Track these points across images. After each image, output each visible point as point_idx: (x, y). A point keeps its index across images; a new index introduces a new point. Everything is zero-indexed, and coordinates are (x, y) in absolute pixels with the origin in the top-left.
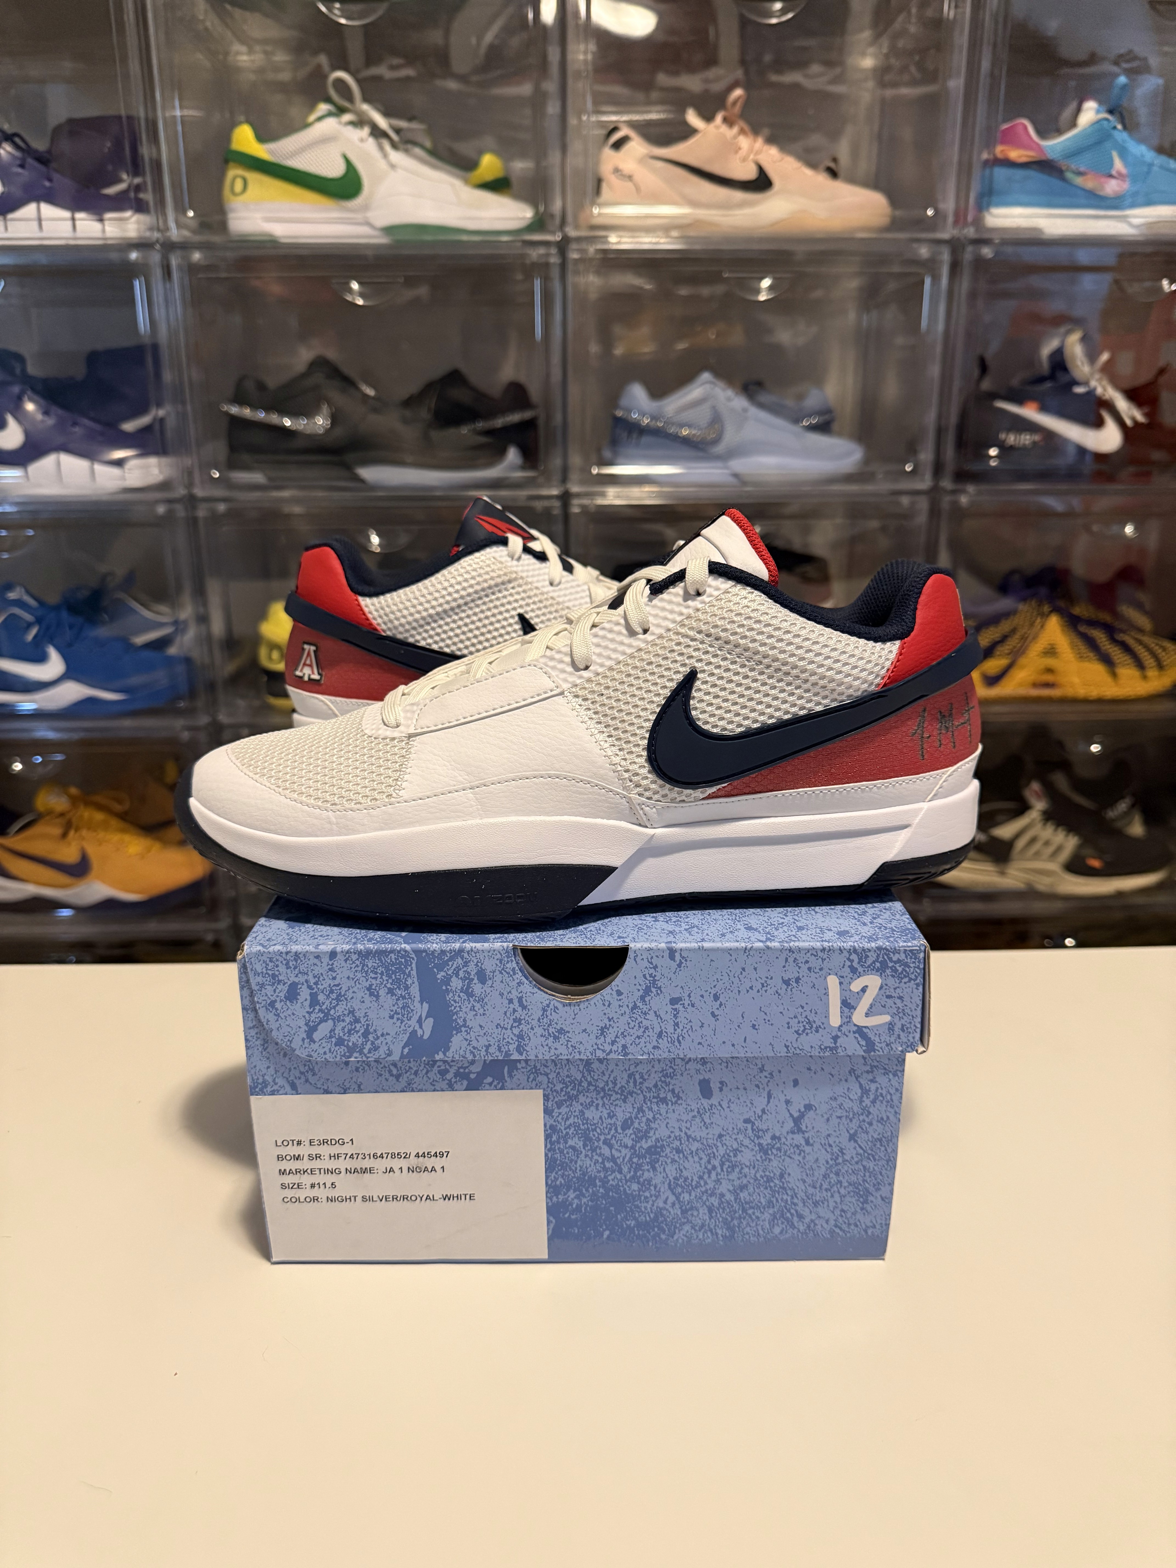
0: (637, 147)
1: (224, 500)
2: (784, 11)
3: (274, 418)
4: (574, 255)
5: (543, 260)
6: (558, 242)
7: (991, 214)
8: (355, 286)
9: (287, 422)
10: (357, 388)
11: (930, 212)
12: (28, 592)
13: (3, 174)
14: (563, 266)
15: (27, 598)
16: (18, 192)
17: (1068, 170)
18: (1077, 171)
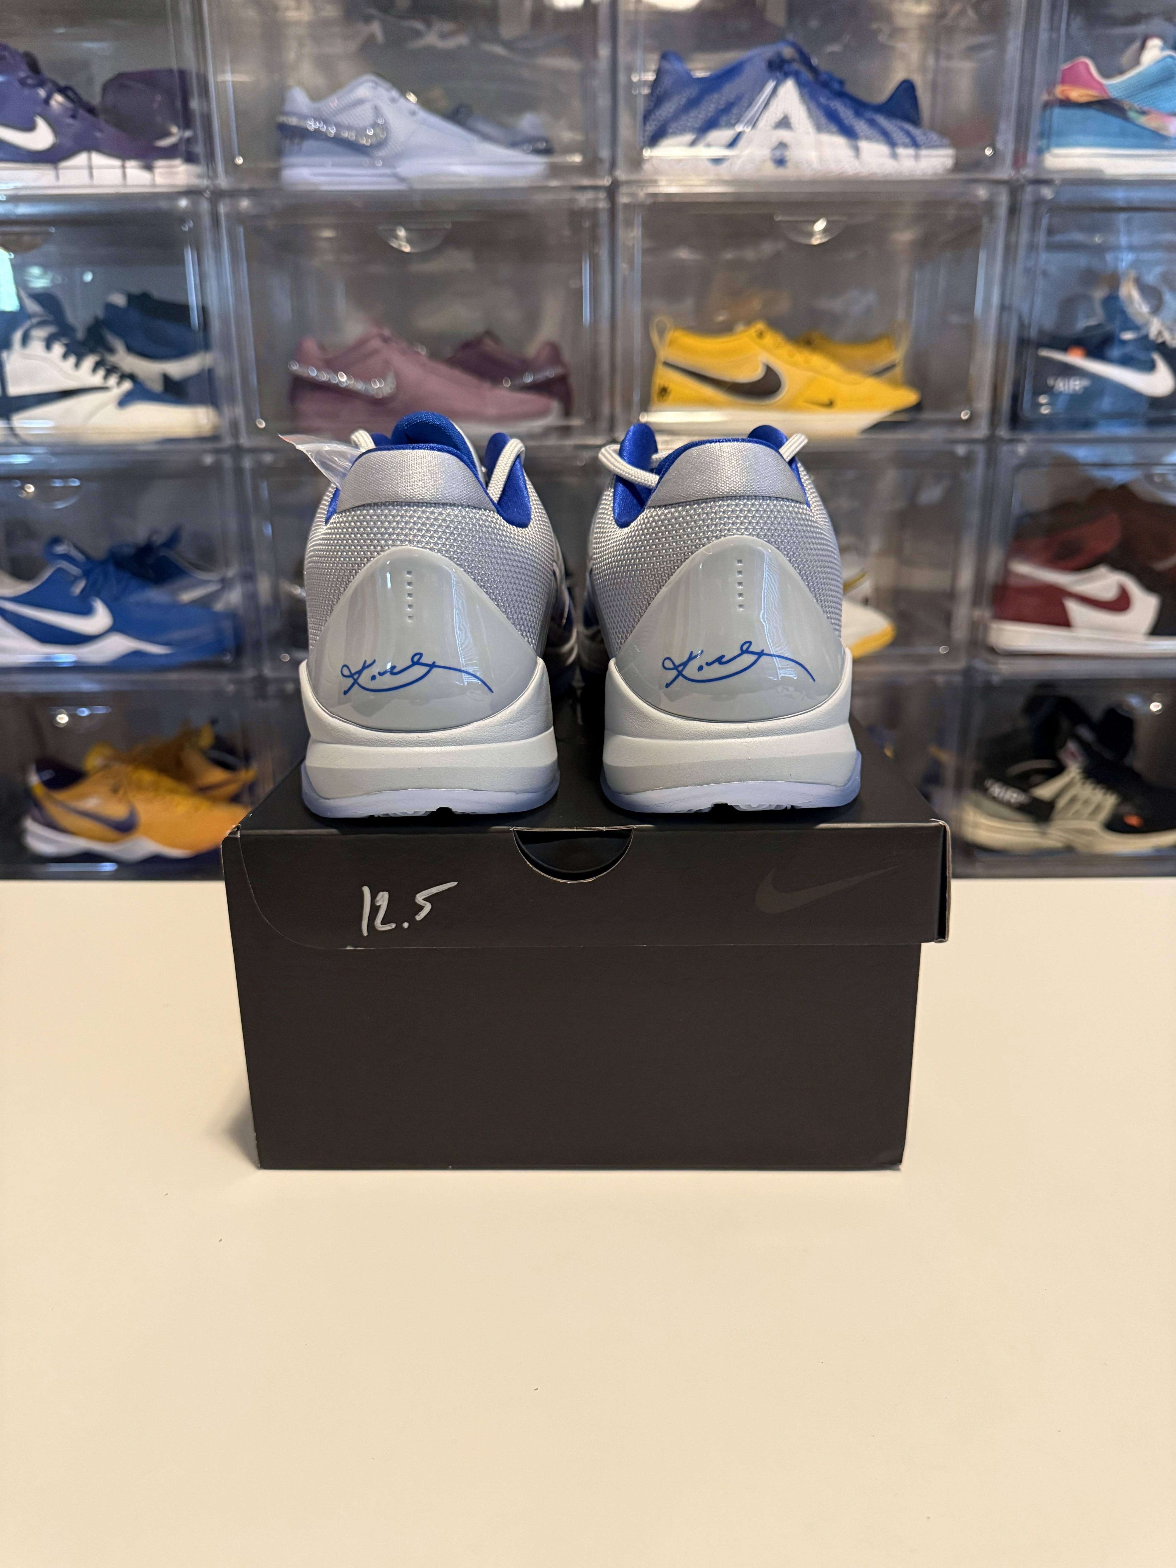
1: (271, 450)
4: (623, 199)
5: (591, 205)
6: (608, 187)
7: (1051, 155)
8: (402, 233)
11: (988, 152)
12: (76, 547)
13: (54, 124)
14: (612, 211)
15: (75, 553)
16: (68, 143)
17: (1131, 109)
18: (1139, 111)
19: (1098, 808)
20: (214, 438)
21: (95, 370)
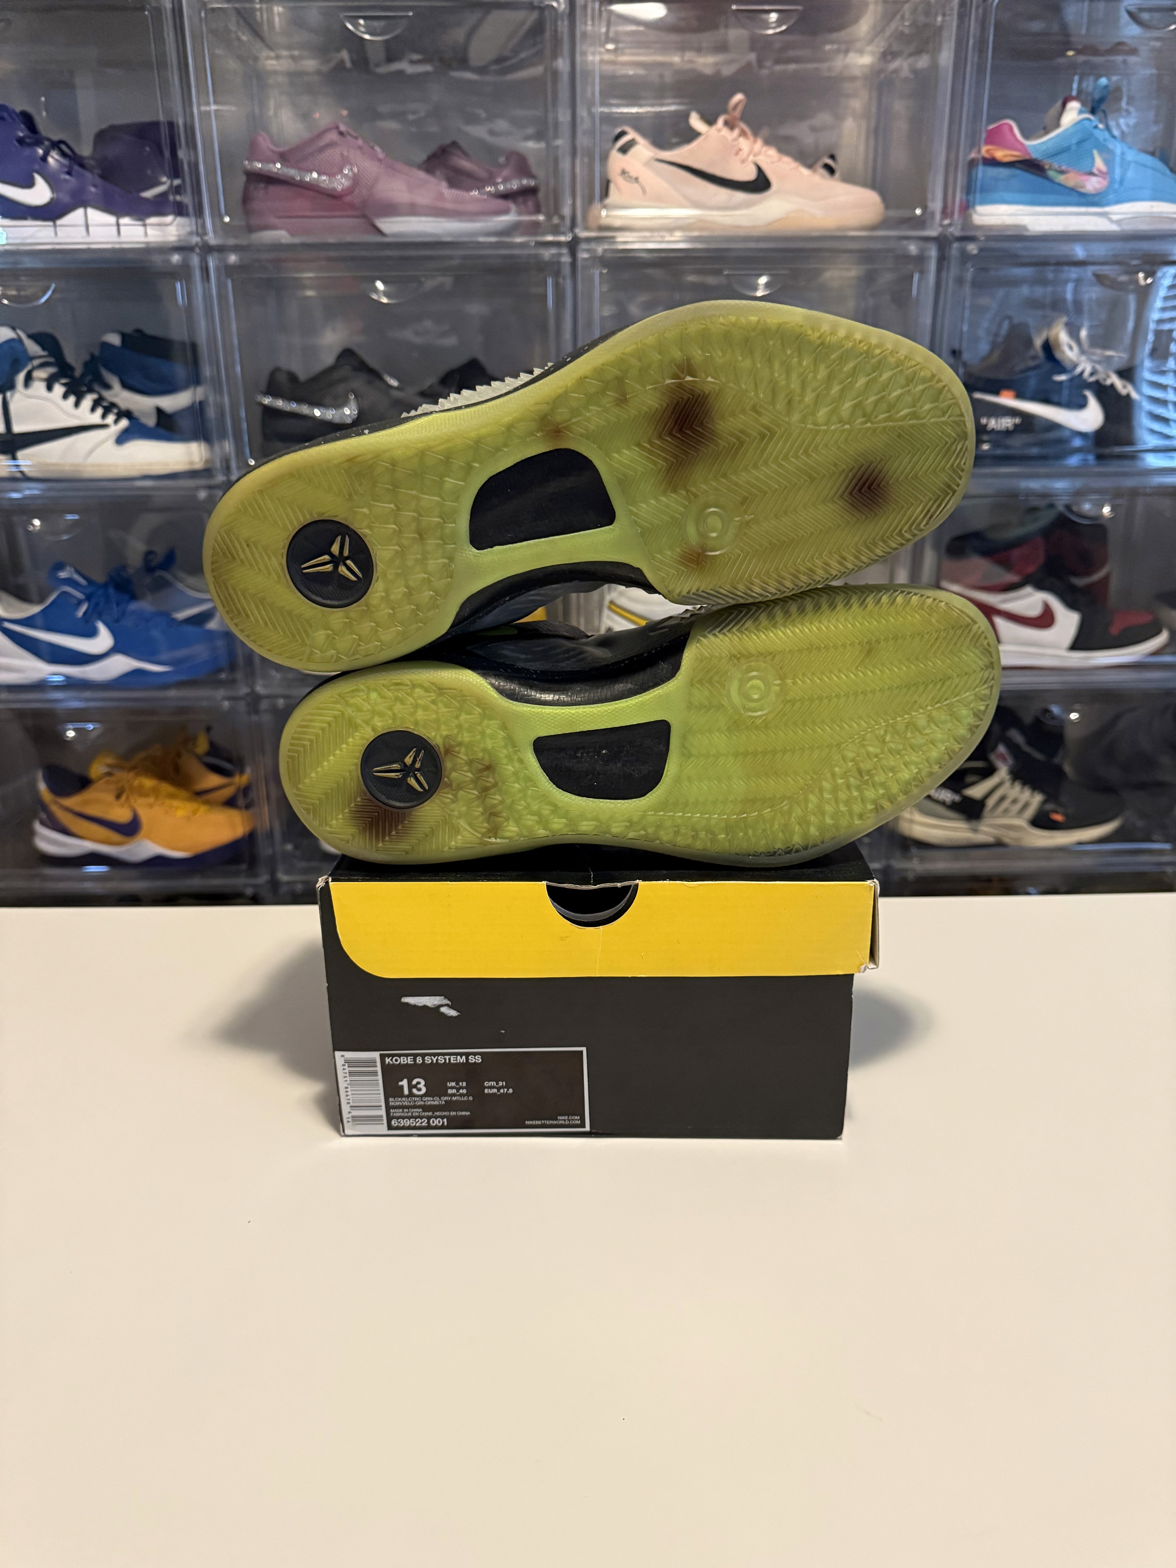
0: (643, 150)
2: (779, 22)
3: (305, 409)
4: (583, 255)
5: (554, 259)
6: (569, 242)
7: (975, 212)
8: (380, 285)
9: (317, 413)
10: (382, 379)
11: (918, 212)
12: (78, 572)
13: (52, 181)
14: (574, 265)
15: (77, 577)
16: (66, 198)
17: (1050, 169)
18: (1058, 169)
19: (1026, 806)
20: (206, 472)
21: (93, 409)
